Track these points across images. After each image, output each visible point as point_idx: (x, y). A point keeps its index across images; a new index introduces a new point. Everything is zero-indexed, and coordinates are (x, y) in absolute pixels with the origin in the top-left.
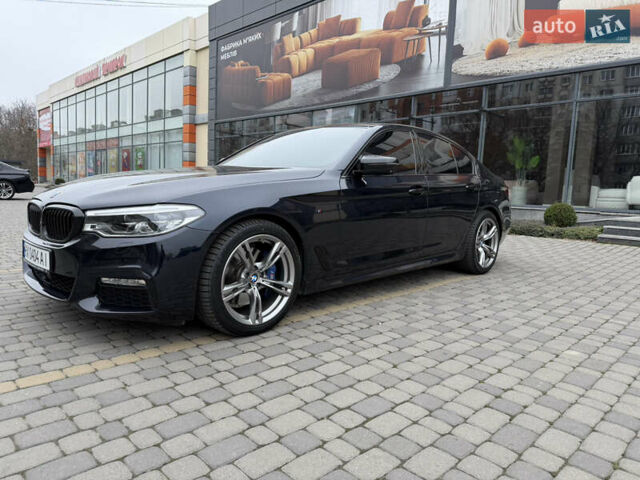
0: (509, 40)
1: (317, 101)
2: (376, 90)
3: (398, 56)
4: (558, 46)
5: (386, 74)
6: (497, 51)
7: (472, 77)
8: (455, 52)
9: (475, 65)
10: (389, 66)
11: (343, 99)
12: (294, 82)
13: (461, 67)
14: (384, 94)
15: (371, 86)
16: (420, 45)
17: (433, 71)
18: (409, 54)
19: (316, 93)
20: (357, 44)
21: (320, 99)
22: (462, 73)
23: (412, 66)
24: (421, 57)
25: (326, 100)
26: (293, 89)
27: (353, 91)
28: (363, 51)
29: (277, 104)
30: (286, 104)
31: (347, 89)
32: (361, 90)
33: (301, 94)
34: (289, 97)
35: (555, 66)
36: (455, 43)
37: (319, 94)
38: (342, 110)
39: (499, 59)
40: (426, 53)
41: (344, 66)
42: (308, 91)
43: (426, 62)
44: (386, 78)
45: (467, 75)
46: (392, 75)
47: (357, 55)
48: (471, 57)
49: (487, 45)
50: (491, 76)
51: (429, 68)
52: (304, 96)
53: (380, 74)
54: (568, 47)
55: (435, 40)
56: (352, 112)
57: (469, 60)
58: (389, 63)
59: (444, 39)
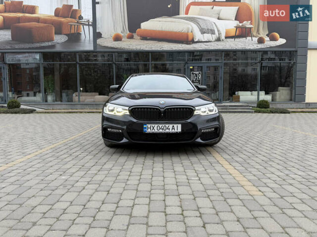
0: (122, 35)
1: (8, 47)
2: (53, 46)
3: (66, 31)
4: (142, 41)
5: (59, 39)
6: (117, 38)
7: (107, 47)
8: (97, 35)
9: (107, 42)
10: (60, 35)
11: (30, 48)
13: (99, 41)
14: (58, 49)
15: (50, 44)
16: (78, 28)
18: (73, 31)
19: (8, 43)
20: (38, 20)
21: (11, 46)
22: (103, 45)
23: (75, 37)
24: (79, 34)
25: (16, 47)
27: (38, 45)
28: (42, 25)
31: (33, 43)
32: (43, 45)
35: (142, 48)
36: (97, 31)
37: (10, 44)
39: (119, 42)
40: (82, 33)
43: (83, 37)
44: (59, 41)
45: (105, 47)
46: (63, 40)
47: (37, 26)
48: (106, 39)
49: (113, 35)
50: (116, 49)
51: (85, 40)
53: (55, 38)
54: (146, 42)
55: (86, 28)
56: (38, 57)
57: (105, 40)
58: (61, 34)
59: (91, 28)
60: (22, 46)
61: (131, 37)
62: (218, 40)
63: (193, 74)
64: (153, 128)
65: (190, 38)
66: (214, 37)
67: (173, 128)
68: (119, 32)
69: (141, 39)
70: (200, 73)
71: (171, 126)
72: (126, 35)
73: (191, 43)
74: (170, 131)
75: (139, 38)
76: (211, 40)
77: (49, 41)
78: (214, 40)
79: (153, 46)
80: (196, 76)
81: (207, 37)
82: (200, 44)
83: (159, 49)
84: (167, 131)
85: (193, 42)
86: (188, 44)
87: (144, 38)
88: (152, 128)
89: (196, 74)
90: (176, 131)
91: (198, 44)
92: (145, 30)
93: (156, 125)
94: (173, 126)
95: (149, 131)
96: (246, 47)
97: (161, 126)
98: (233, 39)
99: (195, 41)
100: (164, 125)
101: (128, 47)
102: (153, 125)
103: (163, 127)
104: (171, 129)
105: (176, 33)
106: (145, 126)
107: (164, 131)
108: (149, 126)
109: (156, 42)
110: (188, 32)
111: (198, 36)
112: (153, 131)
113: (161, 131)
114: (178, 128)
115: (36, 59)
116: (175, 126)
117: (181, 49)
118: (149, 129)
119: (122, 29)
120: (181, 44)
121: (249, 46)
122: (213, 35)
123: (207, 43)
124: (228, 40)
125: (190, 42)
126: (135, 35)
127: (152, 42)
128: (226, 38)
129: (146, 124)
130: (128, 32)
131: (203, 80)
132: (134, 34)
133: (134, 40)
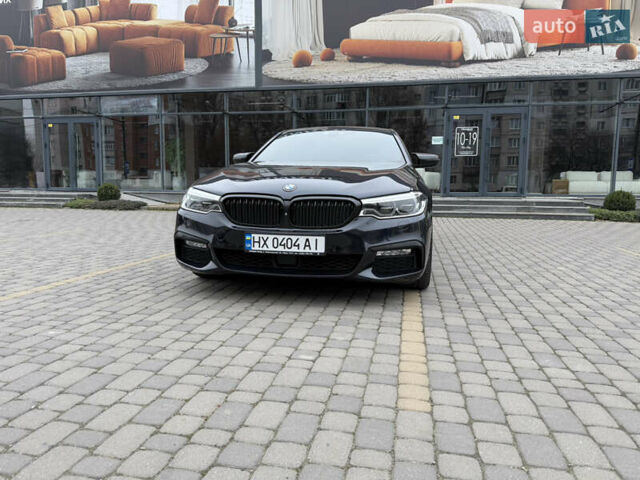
0: (312, 53)
1: (105, 86)
2: (182, 82)
3: (205, 50)
4: (352, 64)
5: (193, 67)
6: (302, 61)
7: (282, 81)
8: (263, 56)
9: (282, 69)
10: (194, 60)
11: (140, 87)
12: (69, 61)
13: (267, 69)
14: (191, 86)
15: (176, 77)
16: (228, 44)
17: (243, 70)
18: (217, 51)
19: (104, 77)
20: (155, 32)
21: (109, 85)
22: (273, 76)
23: (221, 63)
24: (229, 56)
25: (118, 86)
26: (68, 69)
27: (155, 80)
28: (162, 41)
29: (45, 85)
30: (59, 85)
31: (146, 77)
32: (163, 80)
33: (81, 76)
34: (63, 77)
35: (351, 80)
36: (264, 48)
37: (108, 79)
38: (142, 99)
39: (305, 68)
40: (235, 52)
41: (140, 53)
42: (91, 74)
43: (236, 61)
44: (192, 71)
45: (277, 79)
46: (200, 69)
47: (154, 43)
48: (280, 63)
49: (294, 55)
50: (300, 82)
51: (240, 67)
52: (86, 79)
53: (185, 65)
54: (360, 66)
55: (243, 42)
56: (154, 102)
57: (278, 65)
58: (195, 57)
59: (252, 42)
60: (127, 82)
61: (329, 58)
62: (521, 55)
63: (460, 131)
64: (265, 243)
65: (456, 54)
66: (512, 49)
67: (307, 244)
68: (306, 47)
69: (350, 61)
70: (475, 130)
71: (302, 240)
72: (320, 53)
73: (458, 64)
74: (301, 250)
75: (346, 57)
76: (503, 55)
77: (174, 72)
78: (510, 55)
79: (373, 75)
80: (467, 137)
81: (495, 49)
82: (477, 65)
83: (387, 80)
84: (294, 249)
85: (462, 61)
86: (450, 67)
87: (356, 58)
88: (262, 243)
89: (466, 132)
90: (313, 250)
91: (472, 66)
92: (359, 41)
93: (271, 237)
94: (307, 240)
95: (256, 248)
96: (588, 70)
97: (280, 238)
98: (557, 52)
99: (467, 59)
100: (287, 237)
101: (323, 79)
102: (265, 237)
103: (285, 241)
104: (302, 246)
105: (424, 43)
106: (248, 238)
107: (287, 250)
108: (256, 237)
109: (380, 64)
110: (451, 41)
111: (474, 48)
112: (265, 248)
113: (281, 249)
114: (317, 245)
115: (151, 107)
116: (312, 239)
117: (436, 78)
118: (257, 245)
119: (311, 40)
120: (435, 68)
121: (594, 66)
122: (508, 45)
123: (494, 64)
124: (544, 54)
125: (455, 61)
126: (338, 53)
127: (372, 65)
128: (539, 50)
129: (250, 234)
130: (324, 48)
131: (483, 145)
132: (335, 50)
133: (335, 63)
